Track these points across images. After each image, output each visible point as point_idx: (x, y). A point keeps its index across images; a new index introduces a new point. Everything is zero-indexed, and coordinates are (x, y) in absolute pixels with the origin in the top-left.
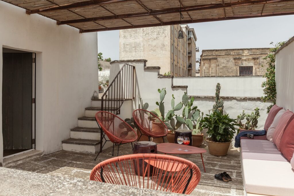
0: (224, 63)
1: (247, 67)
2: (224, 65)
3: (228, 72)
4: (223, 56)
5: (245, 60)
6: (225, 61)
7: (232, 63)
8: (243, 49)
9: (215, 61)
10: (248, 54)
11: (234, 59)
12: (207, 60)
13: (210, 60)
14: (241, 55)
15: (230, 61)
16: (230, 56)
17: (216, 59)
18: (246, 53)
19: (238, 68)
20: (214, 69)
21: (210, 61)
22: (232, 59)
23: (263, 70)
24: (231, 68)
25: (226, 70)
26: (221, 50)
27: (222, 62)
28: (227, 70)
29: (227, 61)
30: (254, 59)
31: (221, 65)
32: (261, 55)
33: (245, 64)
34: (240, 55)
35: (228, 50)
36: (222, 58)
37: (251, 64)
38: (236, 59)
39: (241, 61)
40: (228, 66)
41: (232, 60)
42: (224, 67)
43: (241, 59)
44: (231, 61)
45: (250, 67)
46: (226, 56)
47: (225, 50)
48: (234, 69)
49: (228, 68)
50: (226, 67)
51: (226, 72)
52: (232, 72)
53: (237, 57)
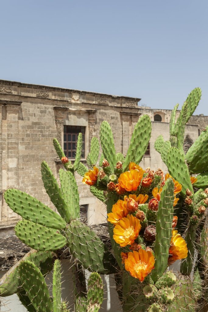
0: (35, 114)
1: (76, 126)
2: (35, 120)
3: (43, 136)
4: (33, 100)
5: (74, 113)
6: (37, 111)
7: (50, 117)
8: (71, 91)
9: (16, 108)
10: (79, 102)
11: (55, 109)
12: (0, 104)
13: (5, 104)
14: (66, 103)
15: (47, 112)
16: (46, 100)
17: (19, 104)
18: (76, 99)
19: (62, 128)
20: (13, 128)
21: (6, 107)
22: (50, 107)
24: (48, 128)
25: (39, 131)
26: (30, 86)
27: (31, 112)
28: (41, 132)
29: (42, 112)
30: (89, 113)
31: (29, 120)
32: (99, 107)
33: (74, 121)
34: (66, 101)
35: (44, 87)
36: (32, 103)
37: (82, 122)
38: (59, 110)
39: (66, 115)
40: (43, 121)
41: (50, 110)
42: (36, 124)
43: (67, 109)
44: (50, 112)
45: (80, 127)
46: (40, 100)
47: (38, 86)
48: (55, 131)
49: (42, 127)
50: (39, 125)
51: (40, 134)
52: (50, 135)
53: (60, 106)
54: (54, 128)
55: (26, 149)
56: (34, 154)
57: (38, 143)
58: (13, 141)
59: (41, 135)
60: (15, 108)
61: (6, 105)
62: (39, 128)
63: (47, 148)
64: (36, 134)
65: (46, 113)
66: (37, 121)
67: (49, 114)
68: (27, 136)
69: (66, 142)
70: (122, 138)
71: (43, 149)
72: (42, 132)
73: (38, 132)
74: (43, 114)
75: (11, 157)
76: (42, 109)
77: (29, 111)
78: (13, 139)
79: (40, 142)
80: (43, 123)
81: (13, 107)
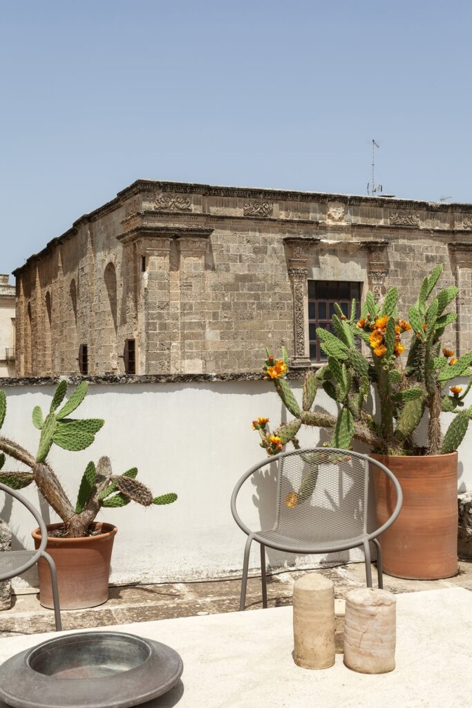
0: (240, 256)
1: (338, 283)
2: (240, 269)
3: (260, 307)
4: (236, 224)
5: (333, 250)
6: (246, 250)
7: (276, 262)
8: (325, 197)
9: (200, 244)
10: (343, 223)
11: (287, 241)
12: (165, 235)
13: (176, 237)
14: (313, 226)
15: (269, 251)
16: (267, 223)
17: (205, 234)
18: (337, 216)
19: (304, 288)
20: (195, 290)
21: (178, 244)
22: (275, 239)
23: (404, 301)
24: (272, 287)
25: (250, 296)
26: (229, 192)
27: (232, 252)
28: (257, 297)
29: (256, 251)
30: (369, 248)
31: (228, 270)
32: (395, 234)
33: (332, 269)
34: (312, 223)
35: (260, 192)
36: (233, 229)
37: (353, 271)
38: (298, 245)
39: (314, 256)
40: (259, 273)
41: (276, 245)
42: (243, 278)
43: (315, 242)
44: (274, 250)
45: (349, 283)
46: (252, 223)
47: (246, 190)
48: (288, 294)
49: (258, 285)
50: (251, 281)
51: (253, 304)
52: (276, 306)
53: (299, 234)
54: (285, 289)
55: (222, 338)
56: (239, 349)
57: (248, 323)
58: (193, 321)
59: (255, 306)
60: (197, 245)
61: (179, 239)
62: (249, 289)
63: (270, 335)
64: (245, 304)
65: (266, 253)
66: (246, 272)
67: (273, 255)
68: (223, 309)
69: (313, 321)
70: (457, 309)
71: (261, 338)
72: (259, 299)
73: (248, 298)
74: (260, 256)
75: (190, 357)
76: (257, 245)
77: (228, 251)
78: (193, 316)
79: (254, 322)
80: (261, 276)
81: (194, 242)
